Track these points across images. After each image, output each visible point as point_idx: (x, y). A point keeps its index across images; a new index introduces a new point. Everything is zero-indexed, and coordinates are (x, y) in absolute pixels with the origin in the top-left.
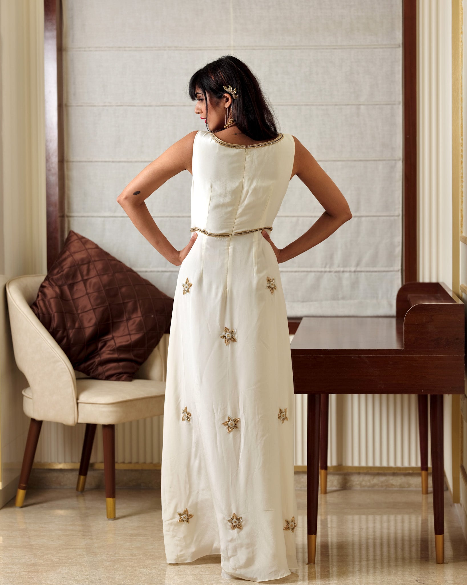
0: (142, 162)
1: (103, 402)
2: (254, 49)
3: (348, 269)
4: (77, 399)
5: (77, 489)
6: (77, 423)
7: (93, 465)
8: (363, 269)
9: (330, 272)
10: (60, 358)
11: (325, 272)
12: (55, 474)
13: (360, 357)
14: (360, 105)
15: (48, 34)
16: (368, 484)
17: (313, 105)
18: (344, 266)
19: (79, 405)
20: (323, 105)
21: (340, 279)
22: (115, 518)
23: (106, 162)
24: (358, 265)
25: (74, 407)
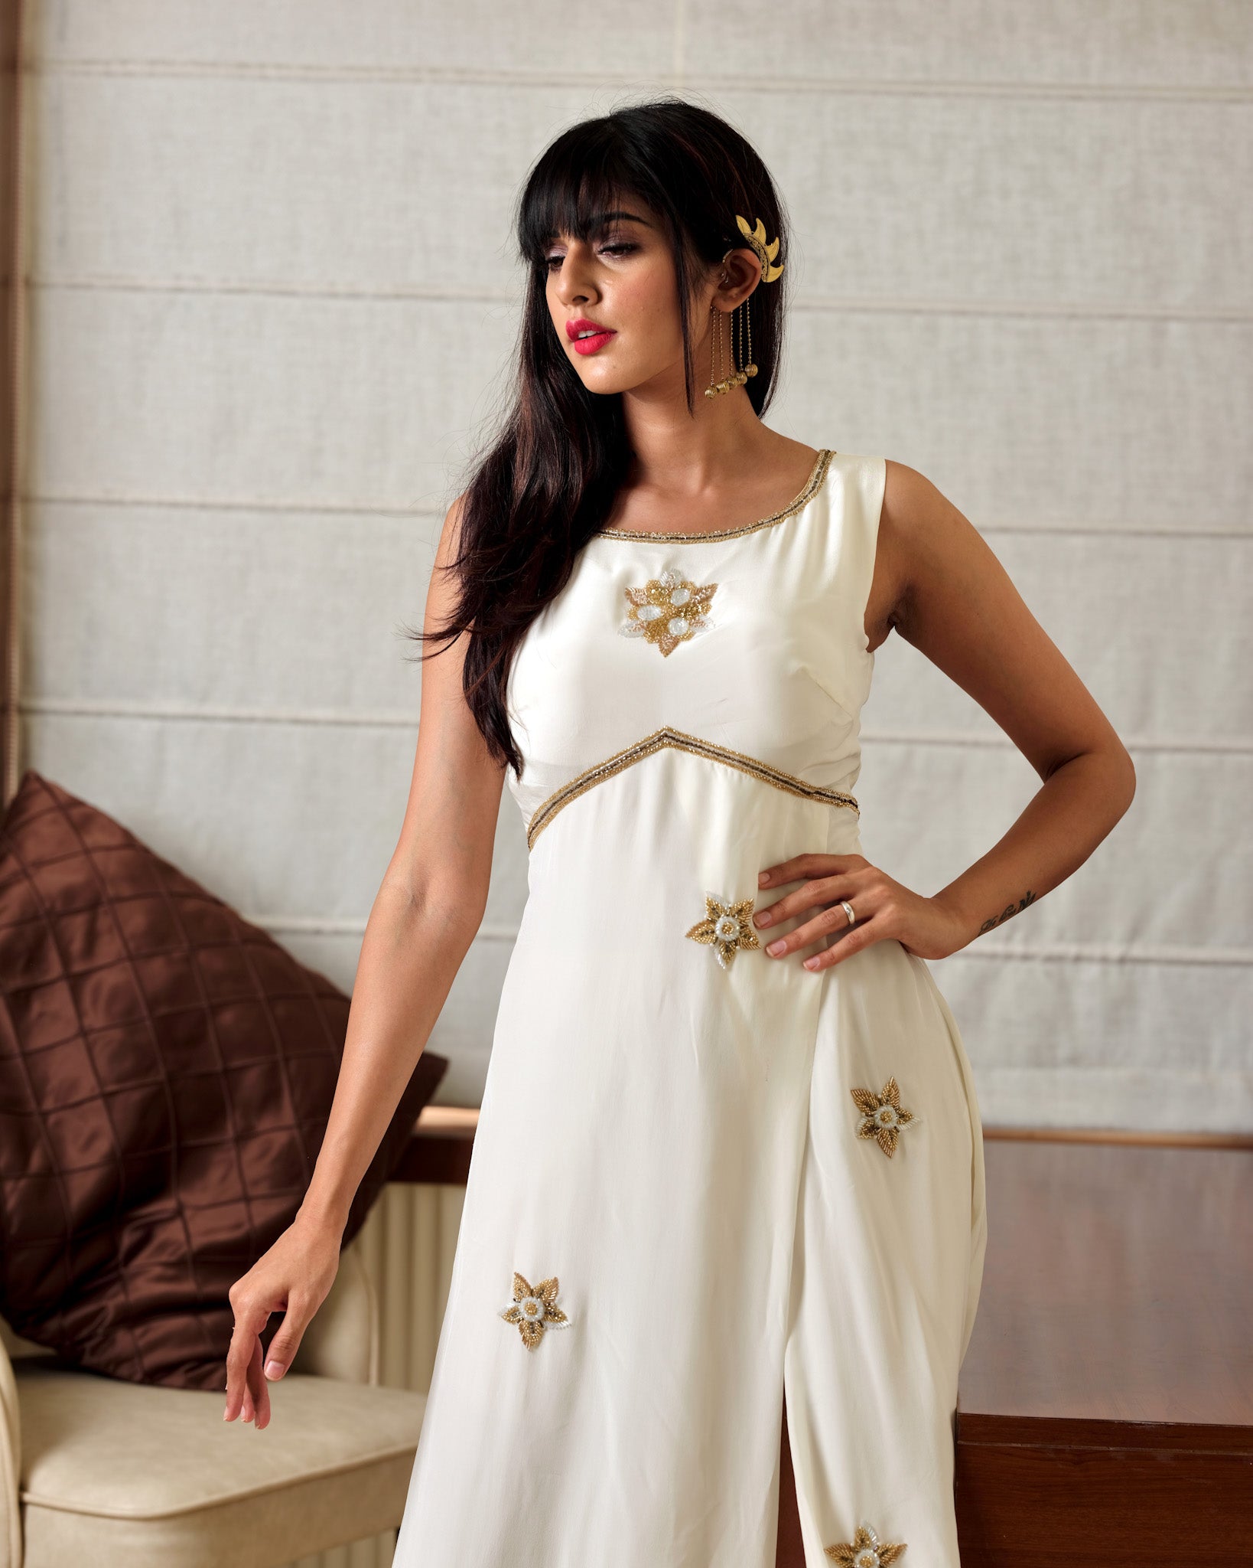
0: (314, 510)
1: (127, 1508)
2: (763, 90)
3: (1095, 949)
4: (23, 1487)
8: (1153, 951)
9: (1026, 957)
11: (1008, 957)
14: (1166, 319)
17: (982, 314)
18: (1084, 938)
19: (30, 1511)
20: (1021, 316)
21: (1063, 987)
23: (175, 505)
24: (1135, 933)
25: (9, 1521)
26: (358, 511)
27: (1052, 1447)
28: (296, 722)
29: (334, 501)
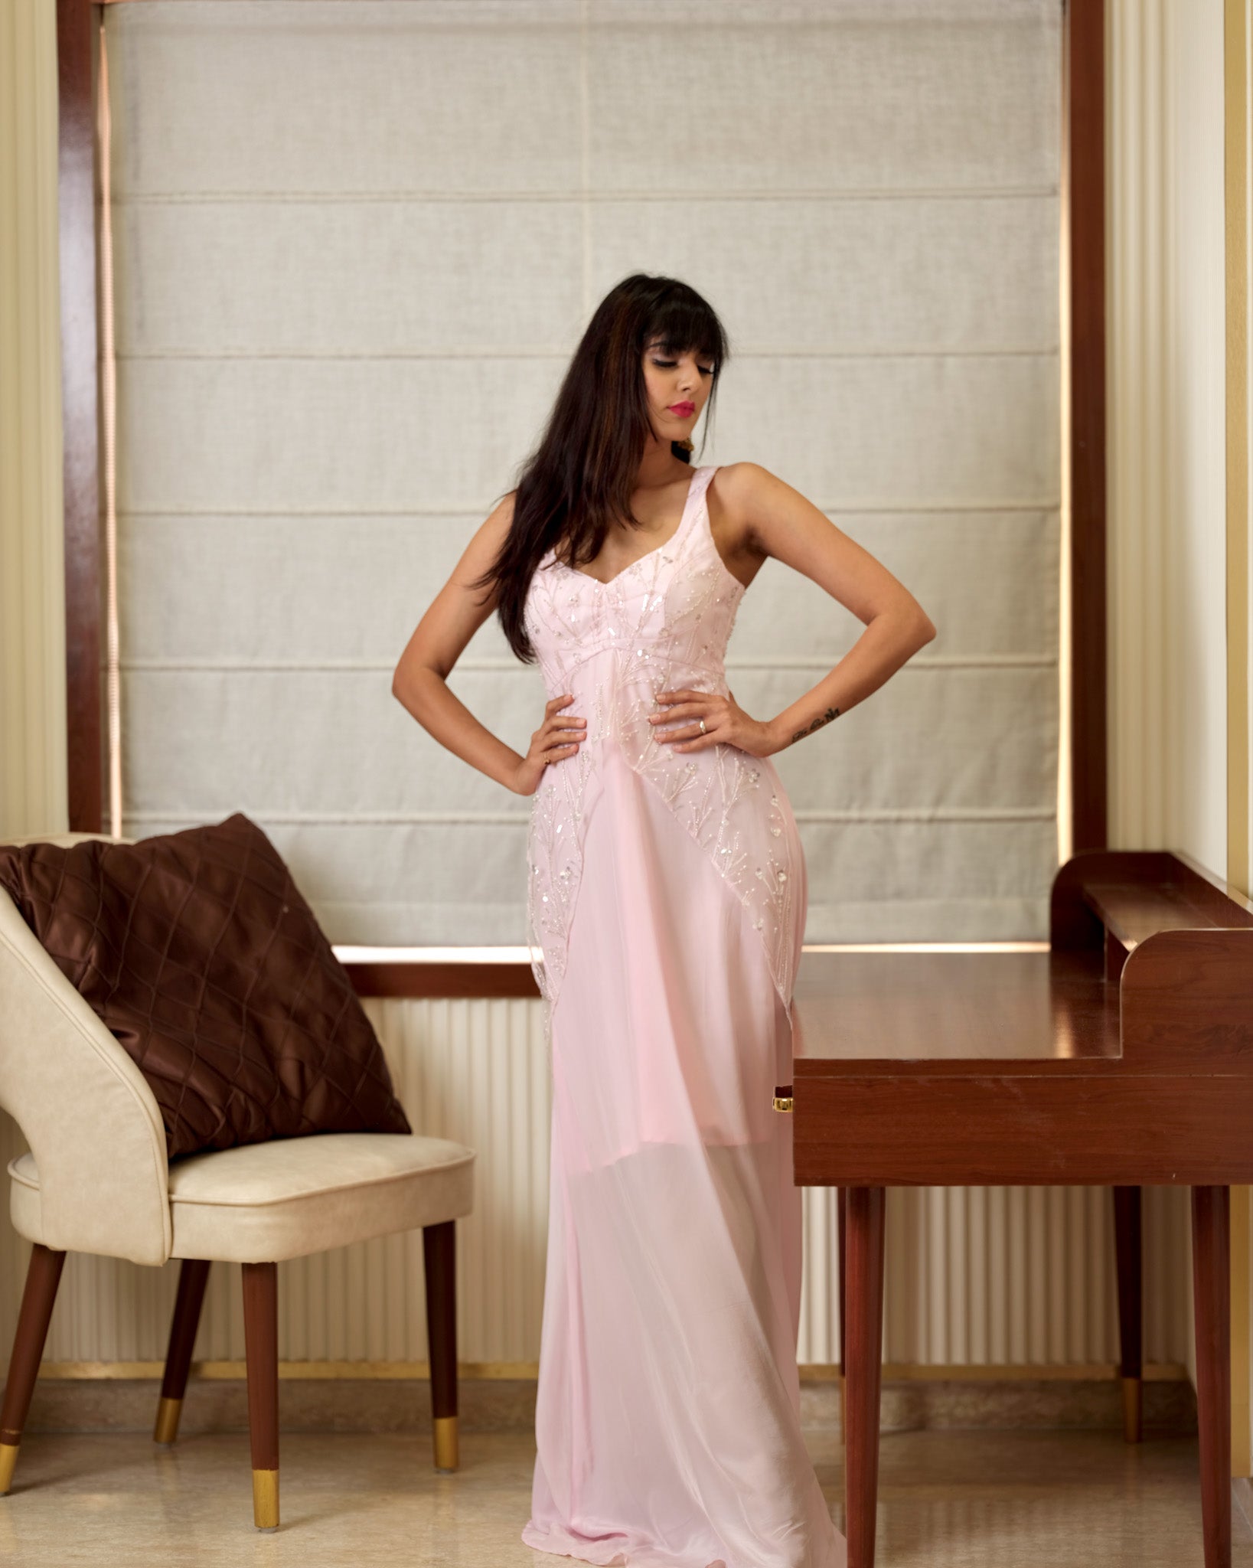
0: (332, 514)
1: (246, 1199)
2: (646, 199)
3: (911, 813)
4: (170, 1192)
5: (156, 1436)
6: (170, 1258)
7: (198, 1366)
8: (952, 814)
9: (861, 821)
10: (123, 1077)
11: (848, 821)
12: (91, 1394)
13: (996, 1081)
14: (944, 355)
15: (71, 156)
16: (972, 1413)
17: (812, 356)
18: (903, 805)
19: (176, 1206)
20: (839, 356)
21: (888, 842)
22: (277, 1527)
23: (229, 514)
24: (939, 801)
25: (162, 1214)
26: (363, 514)
27: (854, 1077)
28: (323, 669)
29: (346, 507)
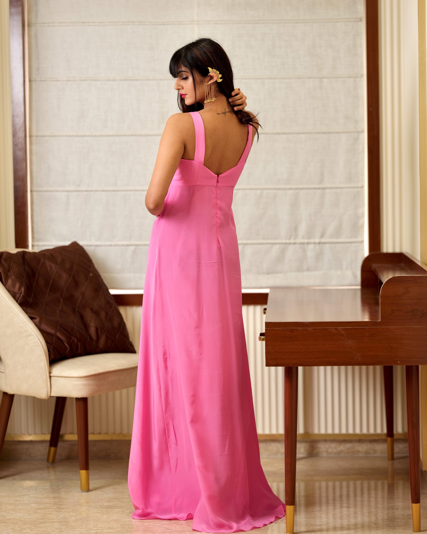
0: (106, 136)
1: (76, 375)
2: (217, 24)
3: (312, 241)
4: (50, 373)
5: (48, 460)
6: (50, 396)
7: (62, 436)
8: (327, 240)
9: (295, 244)
10: (32, 332)
11: (290, 244)
12: (25, 446)
13: (336, 329)
14: (323, 78)
15: (13, 10)
16: (335, 451)
17: (276, 78)
18: (309, 238)
19: (52, 378)
20: (286, 78)
21: (304, 251)
22: (88, 490)
23: (70, 136)
24: (322, 236)
25: (47, 381)
26: (117, 136)
27: (286, 328)
28: (103, 191)
29: (111, 133)
